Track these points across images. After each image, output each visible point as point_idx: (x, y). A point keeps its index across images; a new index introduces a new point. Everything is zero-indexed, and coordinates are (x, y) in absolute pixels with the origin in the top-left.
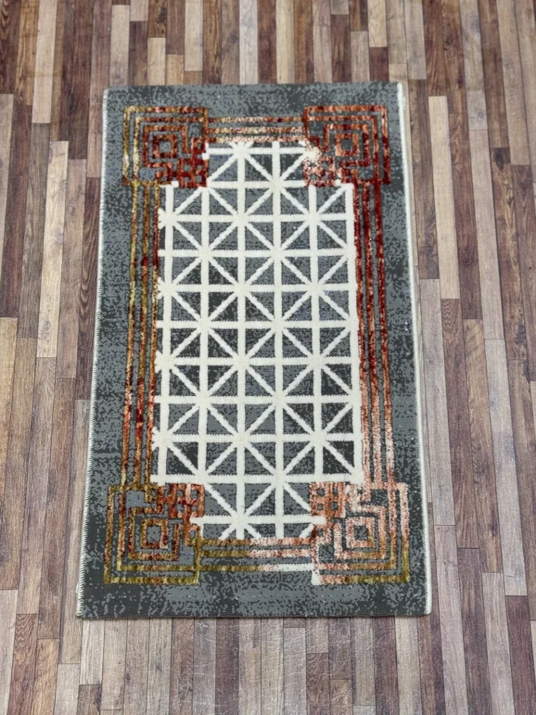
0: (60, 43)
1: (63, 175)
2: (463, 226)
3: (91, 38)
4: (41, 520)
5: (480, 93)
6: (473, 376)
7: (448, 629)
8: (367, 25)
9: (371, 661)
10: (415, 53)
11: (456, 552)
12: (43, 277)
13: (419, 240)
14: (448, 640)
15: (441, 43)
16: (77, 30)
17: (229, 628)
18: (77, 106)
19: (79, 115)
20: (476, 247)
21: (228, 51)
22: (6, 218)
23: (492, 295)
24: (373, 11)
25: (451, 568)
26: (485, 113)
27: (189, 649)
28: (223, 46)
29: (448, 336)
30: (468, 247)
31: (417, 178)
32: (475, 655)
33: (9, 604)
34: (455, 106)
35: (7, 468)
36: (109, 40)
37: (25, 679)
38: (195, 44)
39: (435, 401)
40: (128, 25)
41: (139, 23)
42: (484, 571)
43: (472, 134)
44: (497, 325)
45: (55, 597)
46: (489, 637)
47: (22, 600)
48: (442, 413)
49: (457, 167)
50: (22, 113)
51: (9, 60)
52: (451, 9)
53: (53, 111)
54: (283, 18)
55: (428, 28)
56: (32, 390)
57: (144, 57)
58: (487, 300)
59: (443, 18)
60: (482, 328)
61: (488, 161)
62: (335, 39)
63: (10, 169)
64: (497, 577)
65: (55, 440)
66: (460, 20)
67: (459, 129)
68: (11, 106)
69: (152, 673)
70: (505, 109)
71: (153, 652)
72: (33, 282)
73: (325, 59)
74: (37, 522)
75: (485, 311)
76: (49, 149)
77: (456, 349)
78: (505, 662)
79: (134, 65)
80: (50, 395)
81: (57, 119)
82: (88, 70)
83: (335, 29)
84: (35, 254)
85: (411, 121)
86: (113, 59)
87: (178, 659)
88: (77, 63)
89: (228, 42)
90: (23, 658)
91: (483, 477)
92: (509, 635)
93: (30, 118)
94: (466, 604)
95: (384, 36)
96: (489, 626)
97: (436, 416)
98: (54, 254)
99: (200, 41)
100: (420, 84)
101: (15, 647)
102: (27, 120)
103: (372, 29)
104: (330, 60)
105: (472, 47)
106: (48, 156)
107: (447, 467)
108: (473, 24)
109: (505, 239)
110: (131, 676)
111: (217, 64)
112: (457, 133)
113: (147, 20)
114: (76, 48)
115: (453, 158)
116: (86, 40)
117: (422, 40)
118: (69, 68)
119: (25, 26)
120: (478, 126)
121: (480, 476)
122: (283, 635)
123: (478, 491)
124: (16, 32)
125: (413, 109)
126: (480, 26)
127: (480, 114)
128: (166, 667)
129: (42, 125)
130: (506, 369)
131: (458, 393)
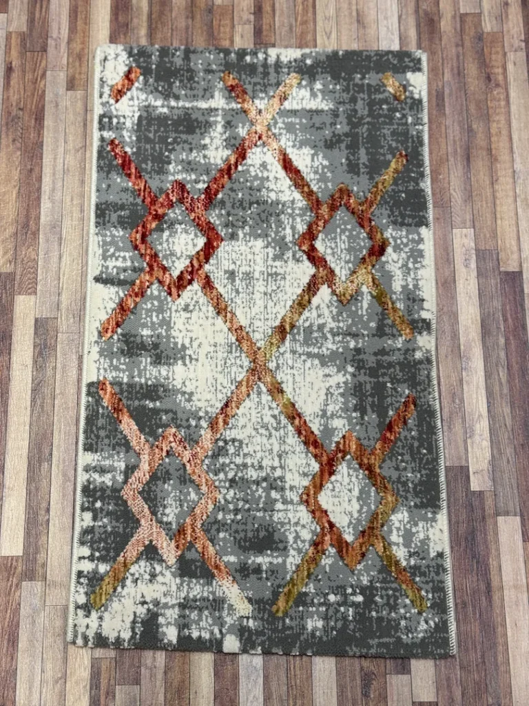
53: (496, 534)
76: (494, 480)
81: (489, 521)
93: (523, 525)
129: (507, 513)
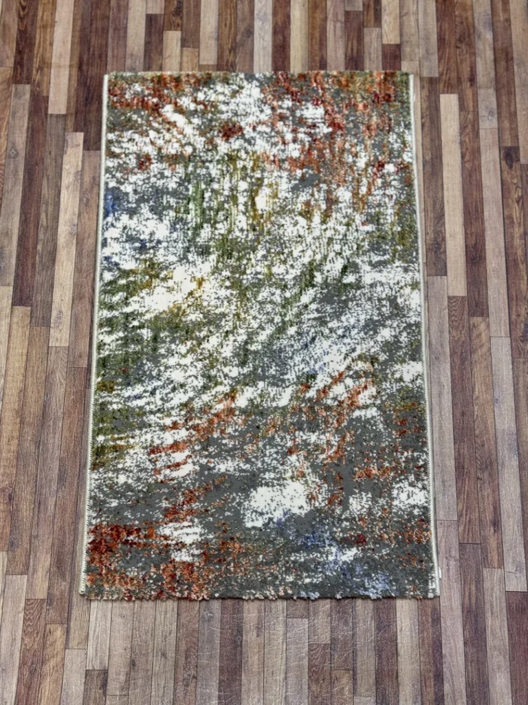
0: (77, 34)
1: (77, 166)
2: (471, 223)
3: (108, 31)
4: (51, 507)
5: (492, 91)
6: (479, 373)
7: (448, 623)
8: (380, 22)
9: (372, 653)
10: (427, 51)
11: (457, 547)
12: (56, 267)
13: (428, 237)
14: (449, 633)
15: (453, 42)
16: (94, 22)
17: (233, 618)
18: (92, 98)
19: (95, 107)
20: (484, 244)
21: (243, 45)
22: (21, 208)
23: (499, 293)
24: (387, 8)
25: (452, 563)
26: (496, 111)
27: (194, 637)
28: (238, 40)
29: (454, 333)
30: (476, 244)
31: (426, 176)
32: (475, 649)
33: (18, 589)
34: (465, 103)
35: (19, 456)
36: (126, 32)
37: (32, 663)
38: (209, 38)
39: (440, 397)
40: (144, 17)
41: (156, 16)
42: (485, 566)
43: (482, 133)
44: (502, 322)
45: (64, 583)
46: (489, 632)
47: (31, 585)
48: (447, 409)
49: (467, 165)
50: (39, 103)
51: (27, 50)
52: (464, 8)
54: (298, 14)
55: (441, 26)
56: (44, 378)
57: (159, 50)
58: (494, 298)
59: (455, 16)
60: (488, 326)
61: (498, 159)
62: (349, 36)
63: (26, 159)
64: (498, 573)
65: (66, 428)
66: (473, 19)
67: (469, 128)
68: (28, 96)
69: (157, 660)
70: (516, 108)
71: (159, 639)
72: (47, 272)
73: (338, 55)
74: (47, 508)
75: (492, 309)
77: (462, 346)
78: (504, 657)
79: (150, 57)
80: (61, 384)
82: (104, 62)
83: (349, 25)
84: (49, 244)
85: (422, 118)
86: (129, 51)
87: (183, 647)
88: (94, 54)
89: (242, 36)
90: (32, 643)
91: (486, 474)
92: (509, 631)
94: (467, 598)
95: (397, 32)
96: (489, 622)
97: (440, 412)
98: (68, 245)
99: (215, 35)
100: (432, 81)
101: (24, 631)
102: (43, 110)
103: (385, 26)
104: (343, 56)
105: (484, 45)
106: (64, 147)
107: (451, 463)
108: (485, 23)
109: (512, 238)
110: (137, 663)
111: (231, 59)
112: (467, 131)
113: (163, 13)
114: (93, 40)
115: (463, 157)
116: (103, 33)
117: (434, 38)
118: (85, 59)
119: (42, 17)
120: (488, 125)
121: (483, 472)
122: (286, 625)
123: (481, 487)
124: (33, 22)
125: (424, 106)
126: (493, 26)
127: (491, 113)
128: (171, 654)
130: (511, 367)
131: (463, 389)
